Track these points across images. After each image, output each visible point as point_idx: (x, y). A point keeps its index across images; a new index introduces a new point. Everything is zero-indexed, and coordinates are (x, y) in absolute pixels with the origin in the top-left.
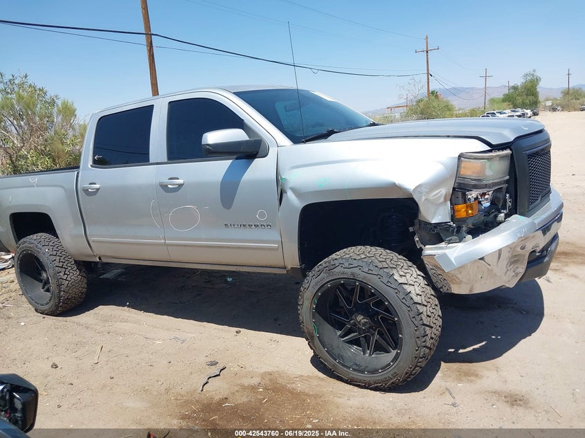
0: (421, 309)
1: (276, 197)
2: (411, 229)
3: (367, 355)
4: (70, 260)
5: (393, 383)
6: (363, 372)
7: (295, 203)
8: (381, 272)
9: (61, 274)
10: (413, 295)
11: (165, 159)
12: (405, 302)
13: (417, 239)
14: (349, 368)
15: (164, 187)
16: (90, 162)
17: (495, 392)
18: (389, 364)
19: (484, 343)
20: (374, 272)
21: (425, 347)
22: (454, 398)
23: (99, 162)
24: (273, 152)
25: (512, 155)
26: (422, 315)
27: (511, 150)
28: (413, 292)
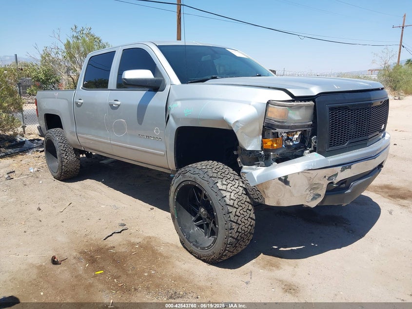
0: (231, 209)
1: (164, 120)
2: (235, 153)
3: (207, 237)
4: (71, 147)
5: (212, 259)
6: (197, 247)
7: (174, 125)
8: (210, 180)
9: (64, 155)
10: (227, 199)
11: (115, 88)
12: (221, 203)
13: (239, 160)
14: (191, 243)
15: (111, 105)
16: (82, 86)
17: (280, 281)
18: (211, 245)
19: (302, 247)
20: (205, 179)
21: (231, 237)
22: (251, 278)
23: (87, 86)
24: (168, 87)
25: (315, 106)
26: (230, 214)
27: (314, 102)
28: (228, 197)
